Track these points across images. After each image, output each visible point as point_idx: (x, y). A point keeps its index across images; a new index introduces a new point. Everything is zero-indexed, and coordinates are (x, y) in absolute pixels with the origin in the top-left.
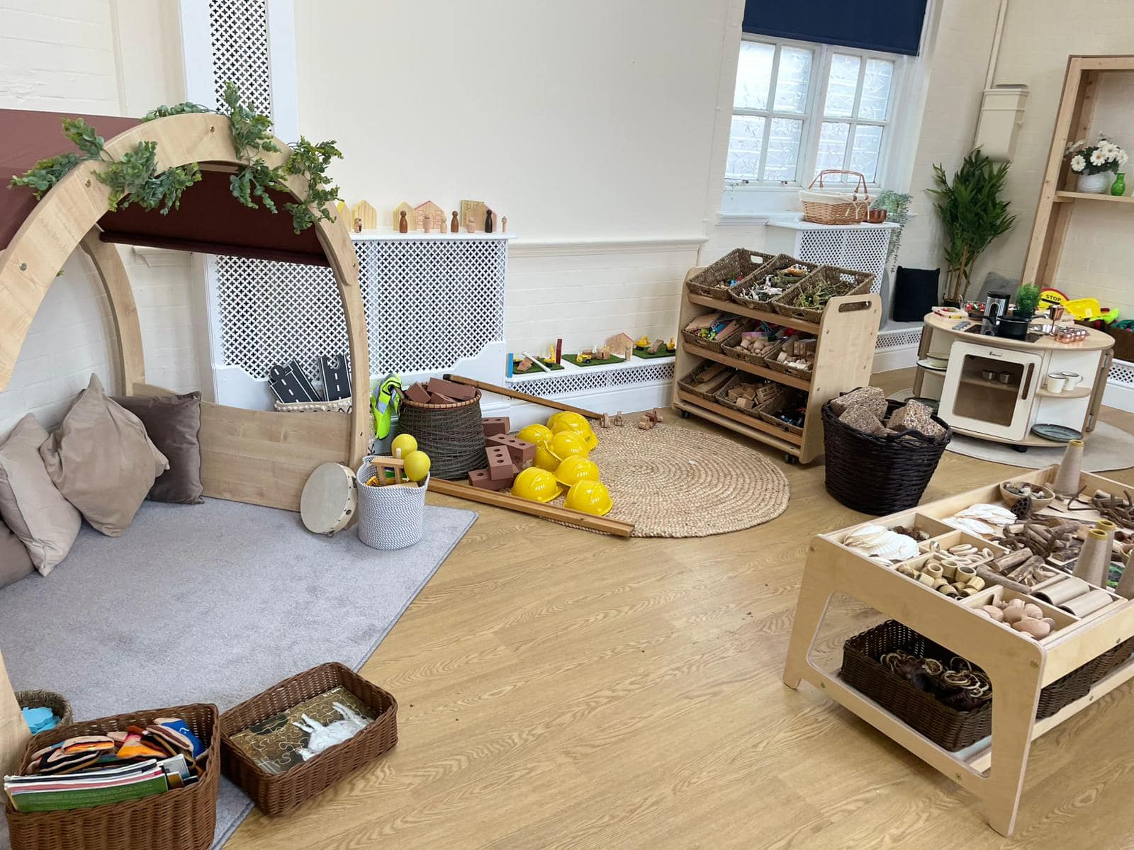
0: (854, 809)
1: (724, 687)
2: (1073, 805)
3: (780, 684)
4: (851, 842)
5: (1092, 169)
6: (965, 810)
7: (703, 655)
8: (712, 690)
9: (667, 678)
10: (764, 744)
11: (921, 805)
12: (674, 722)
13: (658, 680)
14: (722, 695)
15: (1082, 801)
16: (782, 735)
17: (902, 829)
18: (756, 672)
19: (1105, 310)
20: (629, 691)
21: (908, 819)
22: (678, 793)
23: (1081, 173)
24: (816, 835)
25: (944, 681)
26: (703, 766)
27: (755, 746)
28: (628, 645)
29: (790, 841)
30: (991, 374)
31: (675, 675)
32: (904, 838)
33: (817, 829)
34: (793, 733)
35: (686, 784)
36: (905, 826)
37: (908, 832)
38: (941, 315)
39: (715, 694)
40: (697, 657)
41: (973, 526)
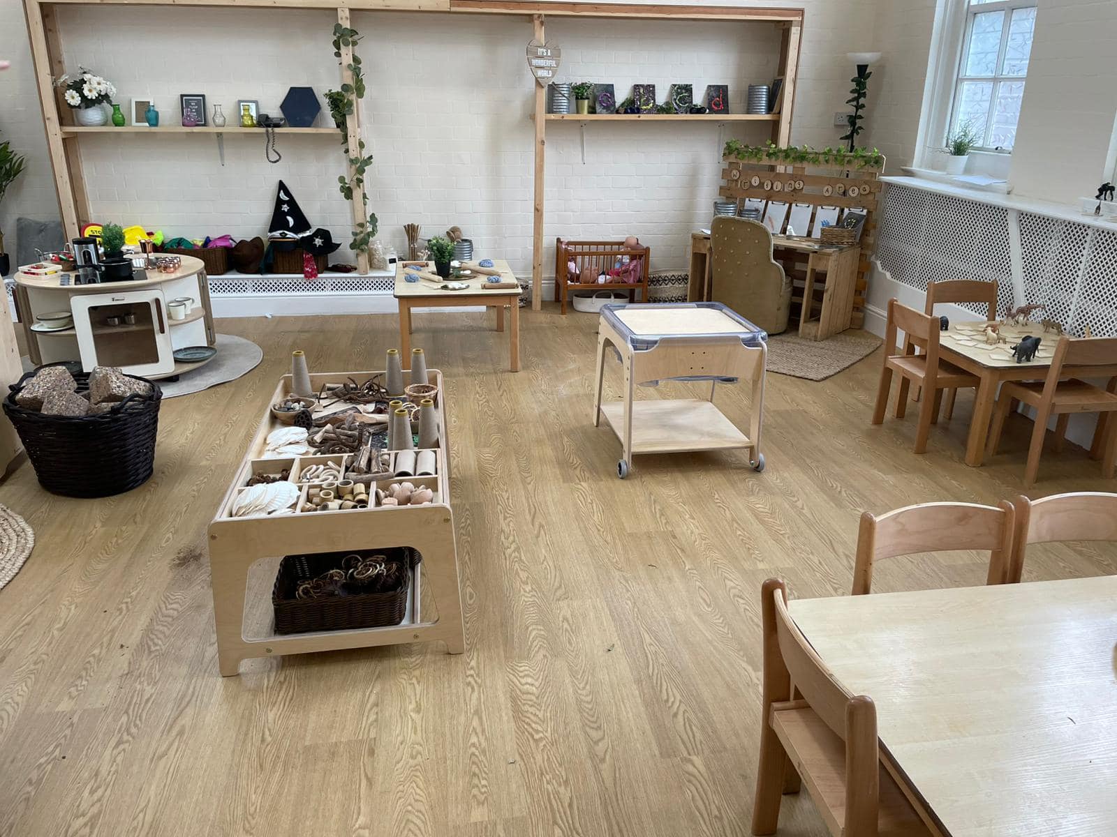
0: (375, 716)
1: (181, 722)
2: (469, 605)
3: (220, 679)
4: (399, 738)
5: (87, 103)
6: (429, 656)
7: (126, 712)
8: (174, 732)
9: (119, 759)
10: (267, 733)
11: (405, 677)
12: (176, 786)
13: (113, 769)
14: (187, 730)
15: (471, 599)
16: (271, 716)
17: (414, 702)
18: (191, 689)
19: (150, 234)
20: (99, 800)
21: (409, 691)
22: (253, 831)
23: (79, 107)
24: (376, 755)
25: (357, 579)
26: (244, 794)
27: (263, 740)
28: (41, 765)
29: (366, 775)
30: (116, 319)
31: (124, 750)
32: (420, 705)
33: (372, 752)
34: (277, 705)
35: (250, 818)
36: (413, 698)
37: (418, 699)
38: (34, 274)
39: (181, 733)
40: (124, 719)
41: (294, 451)
